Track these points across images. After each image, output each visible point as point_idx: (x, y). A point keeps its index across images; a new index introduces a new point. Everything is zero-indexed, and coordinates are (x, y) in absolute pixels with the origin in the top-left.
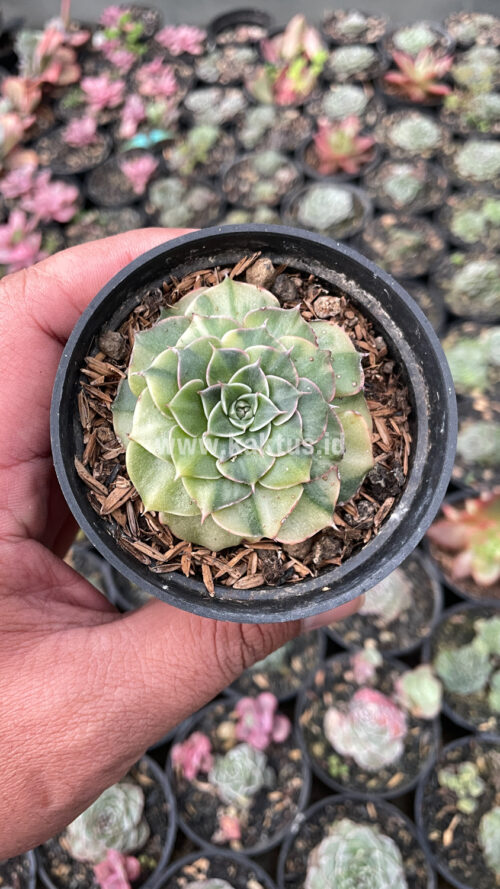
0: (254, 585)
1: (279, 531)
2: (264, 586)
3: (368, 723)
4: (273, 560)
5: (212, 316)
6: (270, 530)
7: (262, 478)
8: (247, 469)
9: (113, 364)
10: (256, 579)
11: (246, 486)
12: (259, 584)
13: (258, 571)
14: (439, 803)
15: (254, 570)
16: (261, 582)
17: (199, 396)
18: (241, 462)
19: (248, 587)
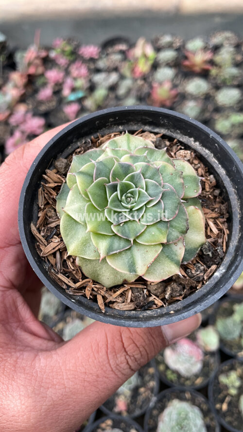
0: (128, 309)
2: (134, 309)
4: (141, 294)
5: (117, 149)
8: (129, 230)
9: (60, 175)
10: (130, 305)
12: (131, 308)
14: (219, 391)
15: (129, 300)
19: (125, 309)
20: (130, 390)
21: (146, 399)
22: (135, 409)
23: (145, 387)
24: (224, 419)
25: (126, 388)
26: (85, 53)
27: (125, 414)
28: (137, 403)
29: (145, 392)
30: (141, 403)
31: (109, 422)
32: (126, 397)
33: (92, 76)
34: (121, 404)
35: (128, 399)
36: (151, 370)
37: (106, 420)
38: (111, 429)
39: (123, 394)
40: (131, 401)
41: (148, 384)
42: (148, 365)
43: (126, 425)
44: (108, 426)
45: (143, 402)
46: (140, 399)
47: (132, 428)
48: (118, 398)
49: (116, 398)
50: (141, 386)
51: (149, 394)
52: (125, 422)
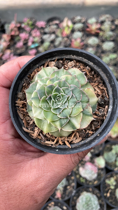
0: (80, 141)
1: (80, 126)
2: (82, 140)
3: (88, 169)
6: (78, 127)
7: (70, 115)
9: (23, 101)
10: (80, 139)
11: (67, 118)
12: (81, 140)
13: (80, 136)
14: (106, 187)
15: (78, 137)
16: (81, 139)
17: (46, 100)
18: (63, 113)
19: (79, 141)
20: (63, 187)
21: (70, 192)
22: (65, 196)
23: (70, 186)
24: (108, 201)
25: (61, 186)
26: (39, 25)
27: (60, 199)
28: (66, 194)
29: (70, 188)
30: (68, 194)
31: (53, 203)
32: (61, 191)
33: (42, 36)
34: (58, 194)
35: (62, 192)
36: (73, 178)
37: (51, 202)
38: (54, 206)
39: (59, 189)
40: (63, 193)
41: (71, 184)
42: (71, 175)
43: (61, 205)
44: (52, 205)
45: (69, 193)
46: (68, 192)
47: (64, 206)
48: (57, 191)
49: (56, 192)
50: (68, 186)
51: (72, 189)
52: (60, 203)
